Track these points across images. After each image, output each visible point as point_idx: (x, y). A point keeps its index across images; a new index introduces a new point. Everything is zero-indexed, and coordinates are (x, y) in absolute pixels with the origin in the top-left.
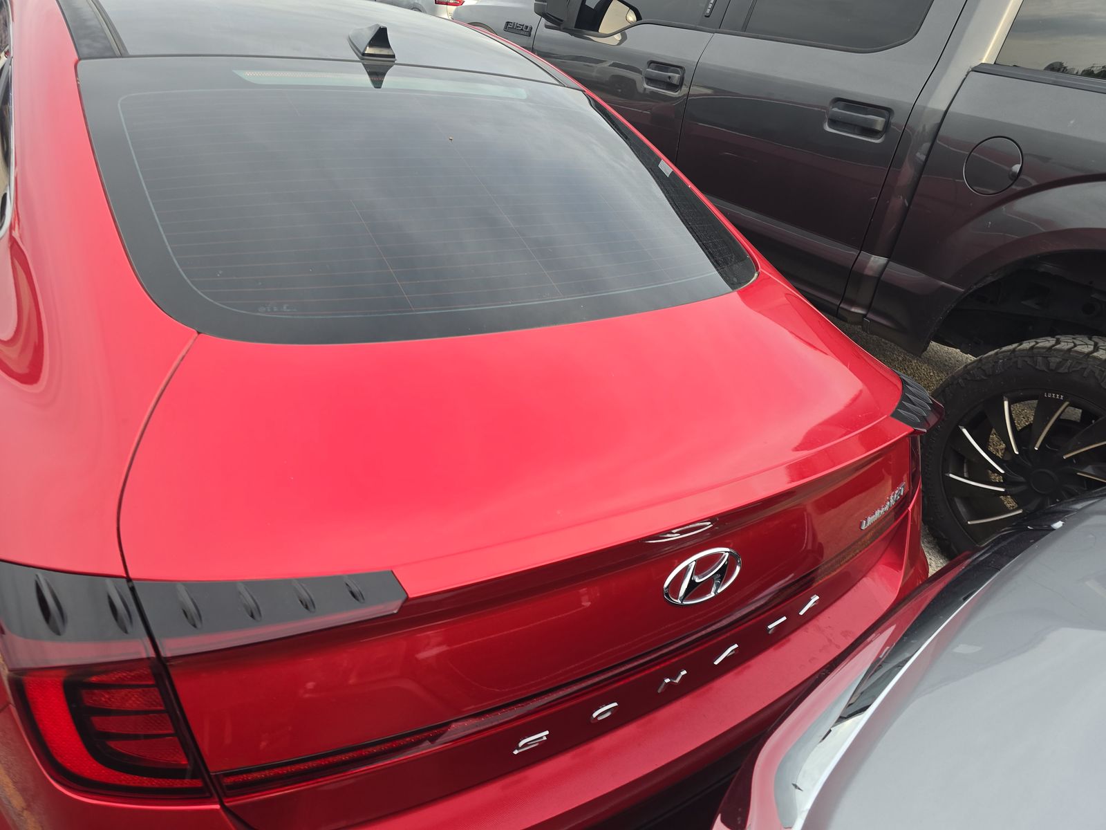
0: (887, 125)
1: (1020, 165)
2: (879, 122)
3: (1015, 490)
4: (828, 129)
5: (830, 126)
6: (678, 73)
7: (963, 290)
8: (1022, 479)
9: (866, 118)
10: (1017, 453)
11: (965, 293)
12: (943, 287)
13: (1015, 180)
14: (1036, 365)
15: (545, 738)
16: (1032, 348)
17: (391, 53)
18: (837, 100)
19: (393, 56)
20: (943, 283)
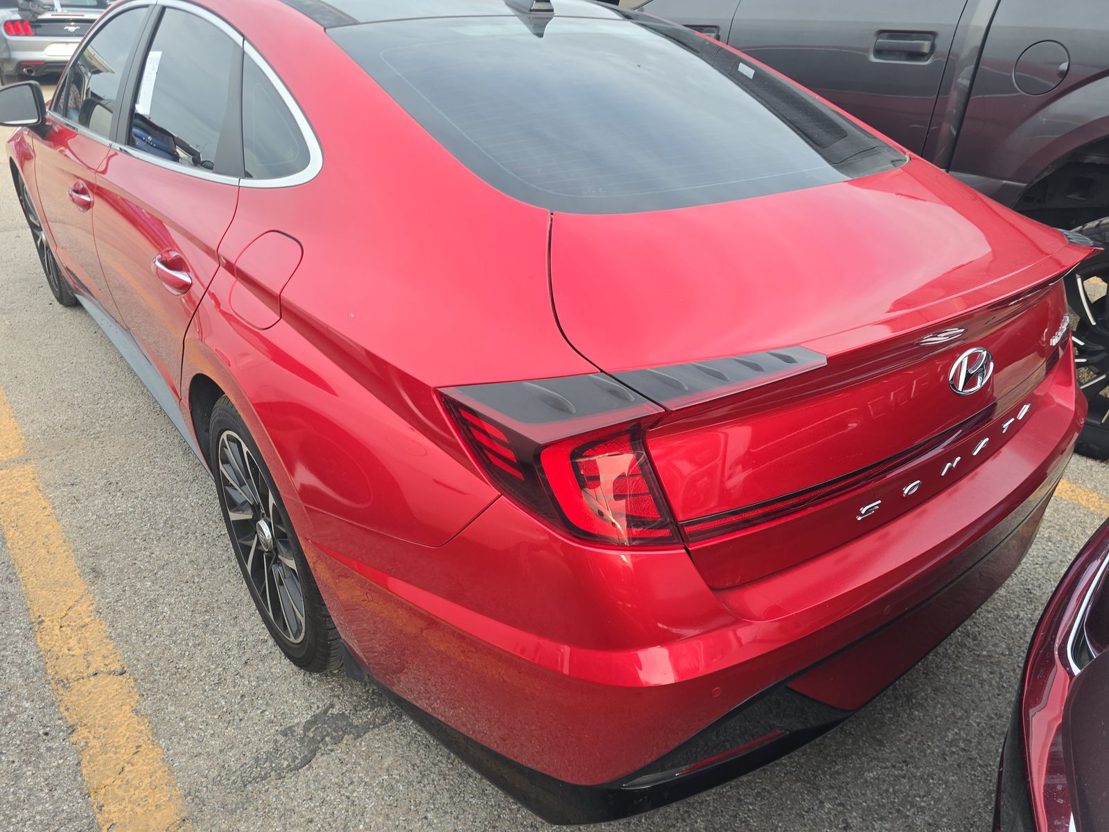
0: (933, 47)
1: (1067, 63)
2: (926, 46)
3: (1095, 359)
4: (873, 59)
5: (876, 56)
6: (713, 32)
7: (1025, 185)
8: (1101, 348)
9: (913, 44)
10: (1094, 323)
11: (1027, 186)
12: (1005, 185)
13: (1065, 76)
14: (1105, 239)
15: (877, 507)
16: (1098, 225)
17: (551, 8)
18: (881, 32)
19: (552, 10)
20: (1005, 182)
